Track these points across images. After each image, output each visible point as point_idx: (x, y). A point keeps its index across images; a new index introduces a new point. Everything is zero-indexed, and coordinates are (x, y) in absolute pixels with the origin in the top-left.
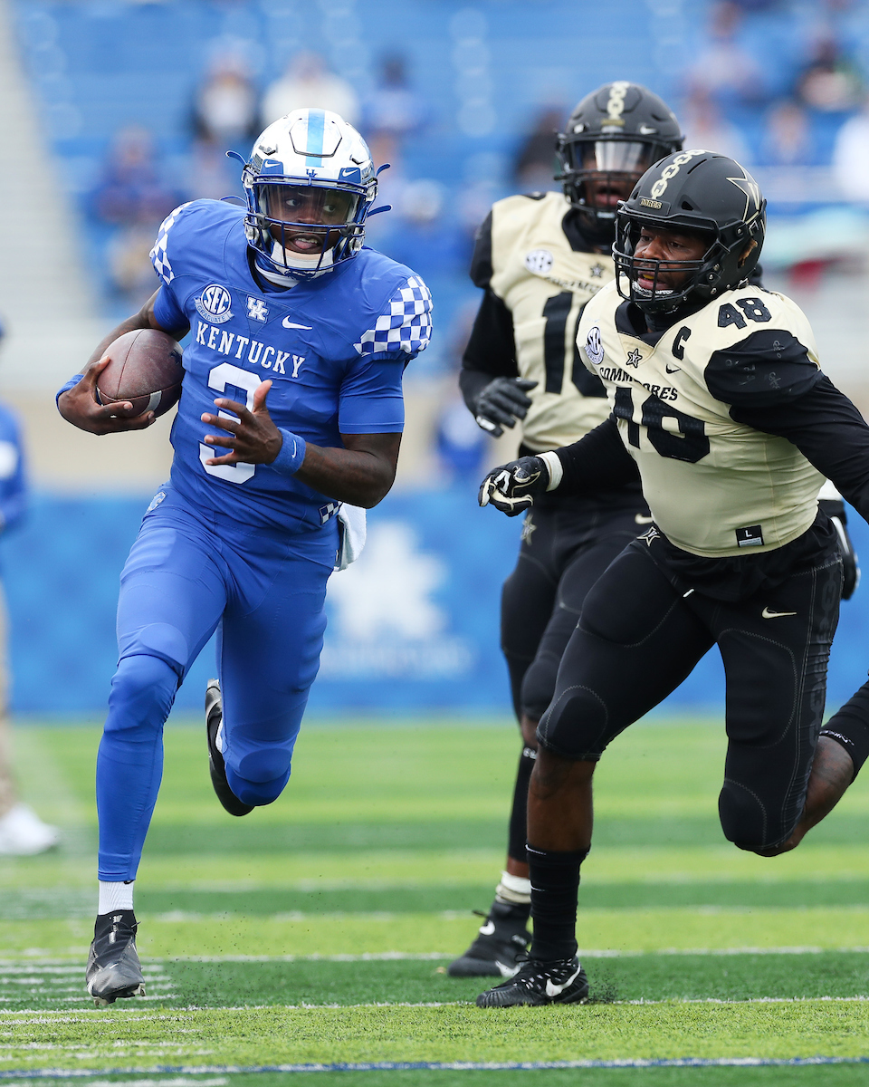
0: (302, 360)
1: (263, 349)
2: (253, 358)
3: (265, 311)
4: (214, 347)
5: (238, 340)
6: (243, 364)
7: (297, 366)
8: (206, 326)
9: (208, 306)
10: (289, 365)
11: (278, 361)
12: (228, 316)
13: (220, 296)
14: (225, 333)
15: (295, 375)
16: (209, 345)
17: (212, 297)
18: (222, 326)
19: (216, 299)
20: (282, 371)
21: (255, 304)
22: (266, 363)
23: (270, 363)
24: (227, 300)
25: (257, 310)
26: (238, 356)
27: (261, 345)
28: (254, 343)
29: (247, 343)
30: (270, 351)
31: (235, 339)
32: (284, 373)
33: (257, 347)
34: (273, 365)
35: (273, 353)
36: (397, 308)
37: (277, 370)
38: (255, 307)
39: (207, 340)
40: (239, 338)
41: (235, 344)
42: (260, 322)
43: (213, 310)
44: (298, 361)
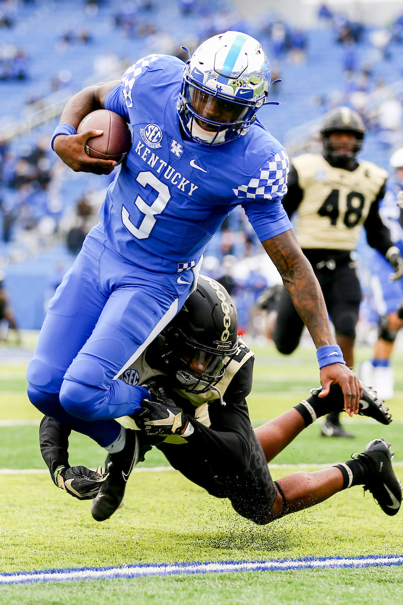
0: (196, 187)
1: (174, 173)
2: (167, 176)
3: (181, 151)
4: (145, 159)
5: (161, 162)
6: (160, 177)
7: (192, 190)
8: (143, 145)
9: (147, 135)
10: (188, 188)
11: (182, 183)
12: (158, 146)
13: (156, 133)
14: (153, 155)
15: (190, 194)
16: (143, 157)
17: (151, 131)
18: (154, 151)
19: (153, 133)
20: (183, 190)
21: (176, 145)
22: (174, 181)
23: (176, 182)
24: (160, 137)
25: (177, 149)
26: (158, 171)
27: (173, 170)
28: (170, 167)
29: (165, 166)
30: (178, 175)
31: (159, 160)
32: (184, 191)
33: (171, 170)
34: (178, 184)
35: (180, 177)
36: (264, 175)
37: (180, 188)
38: (175, 147)
39: (142, 154)
40: (161, 161)
41: (158, 163)
42: (177, 157)
43: (150, 138)
44: (194, 187)
